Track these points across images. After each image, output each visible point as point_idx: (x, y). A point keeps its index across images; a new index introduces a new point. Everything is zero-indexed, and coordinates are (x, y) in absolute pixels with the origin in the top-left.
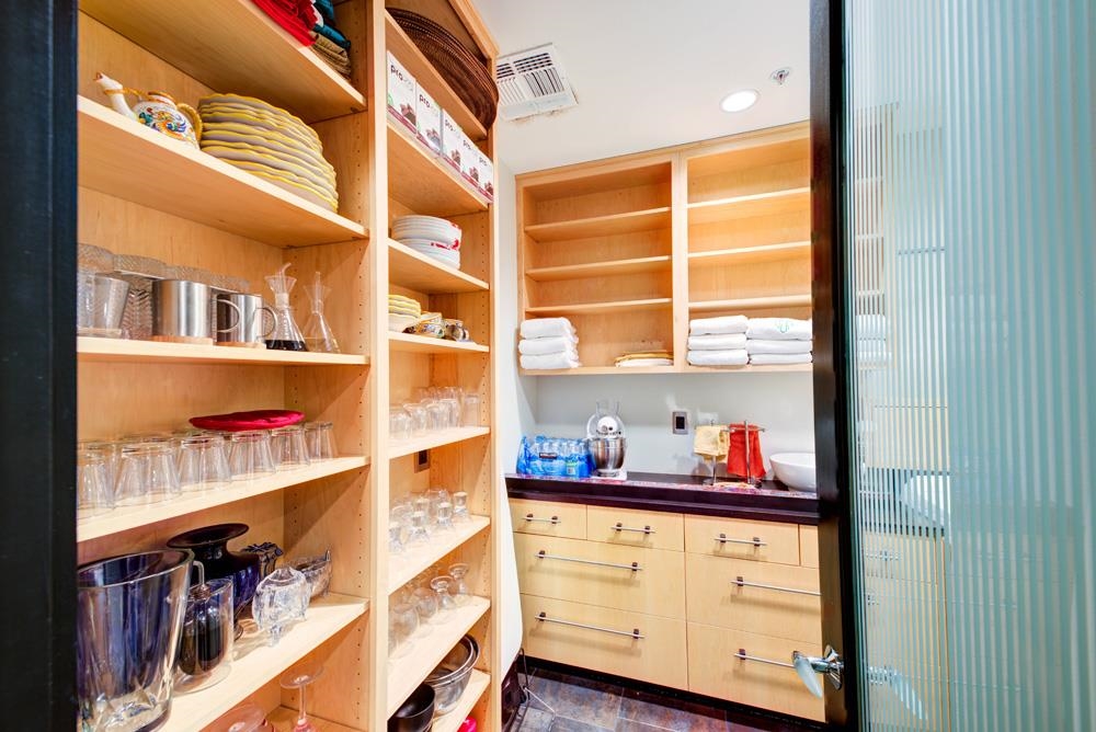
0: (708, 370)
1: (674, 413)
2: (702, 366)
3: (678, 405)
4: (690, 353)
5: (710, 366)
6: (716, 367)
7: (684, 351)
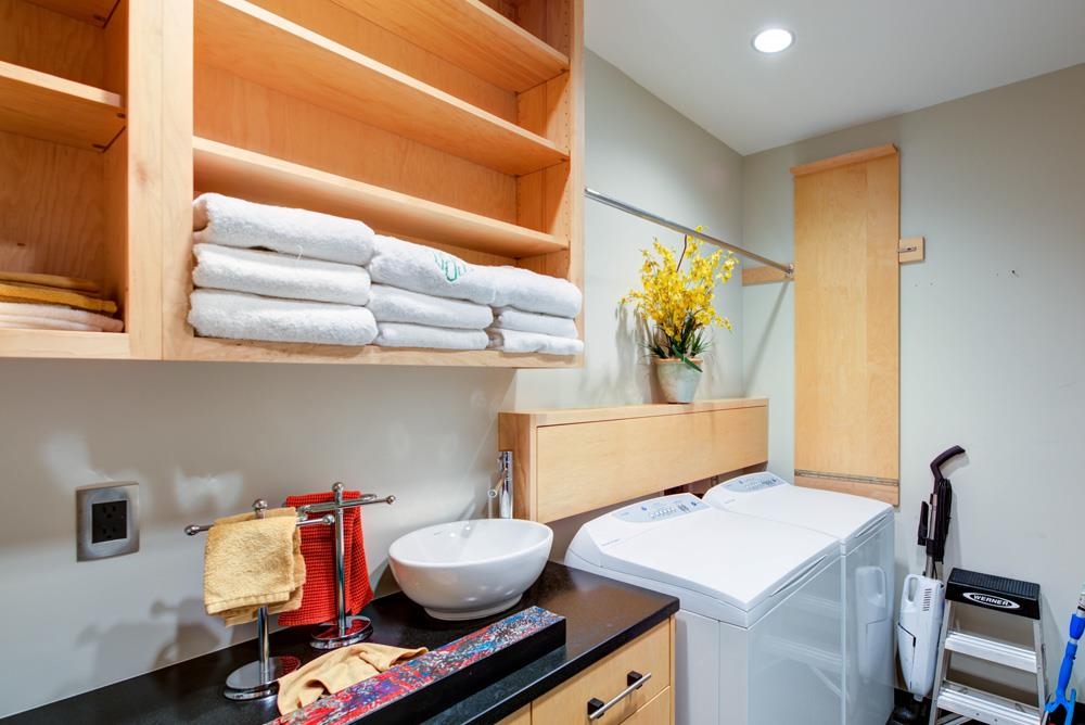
0: (258, 356)
1: (80, 494)
2: (239, 343)
3: (96, 463)
4: (197, 297)
5: (268, 345)
6: (286, 347)
7: (173, 286)
